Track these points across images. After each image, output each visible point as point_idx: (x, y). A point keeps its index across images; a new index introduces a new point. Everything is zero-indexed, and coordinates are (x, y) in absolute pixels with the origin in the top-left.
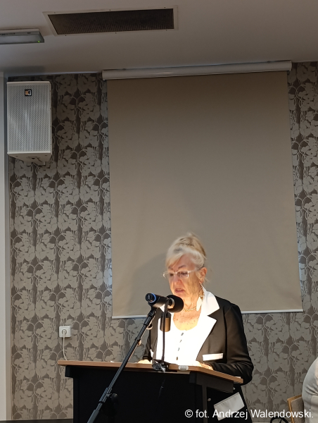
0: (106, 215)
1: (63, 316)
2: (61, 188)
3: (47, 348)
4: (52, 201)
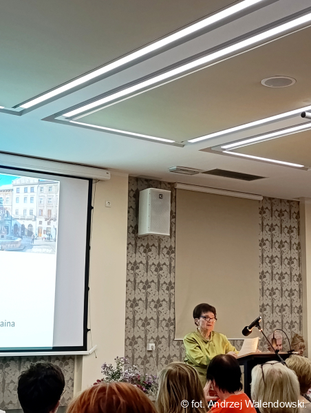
0: (172, 274)
1: (149, 337)
2: (149, 254)
3: (140, 357)
4: (144, 262)
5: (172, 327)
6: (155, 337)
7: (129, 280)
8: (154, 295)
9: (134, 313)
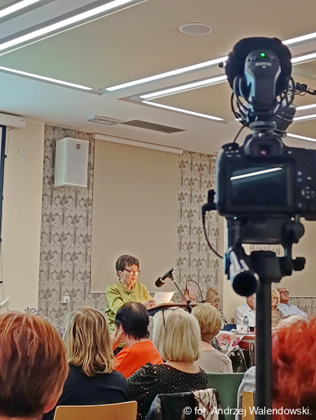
0: (89, 227)
2: (66, 205)
3: (54, 310)
4: (61, 214)
5: (88, 280)
6: (70, 290)
7: (44, 232)
8: (70, 247)
9: (49, 265)
